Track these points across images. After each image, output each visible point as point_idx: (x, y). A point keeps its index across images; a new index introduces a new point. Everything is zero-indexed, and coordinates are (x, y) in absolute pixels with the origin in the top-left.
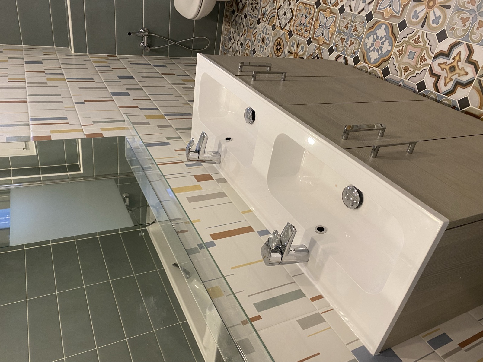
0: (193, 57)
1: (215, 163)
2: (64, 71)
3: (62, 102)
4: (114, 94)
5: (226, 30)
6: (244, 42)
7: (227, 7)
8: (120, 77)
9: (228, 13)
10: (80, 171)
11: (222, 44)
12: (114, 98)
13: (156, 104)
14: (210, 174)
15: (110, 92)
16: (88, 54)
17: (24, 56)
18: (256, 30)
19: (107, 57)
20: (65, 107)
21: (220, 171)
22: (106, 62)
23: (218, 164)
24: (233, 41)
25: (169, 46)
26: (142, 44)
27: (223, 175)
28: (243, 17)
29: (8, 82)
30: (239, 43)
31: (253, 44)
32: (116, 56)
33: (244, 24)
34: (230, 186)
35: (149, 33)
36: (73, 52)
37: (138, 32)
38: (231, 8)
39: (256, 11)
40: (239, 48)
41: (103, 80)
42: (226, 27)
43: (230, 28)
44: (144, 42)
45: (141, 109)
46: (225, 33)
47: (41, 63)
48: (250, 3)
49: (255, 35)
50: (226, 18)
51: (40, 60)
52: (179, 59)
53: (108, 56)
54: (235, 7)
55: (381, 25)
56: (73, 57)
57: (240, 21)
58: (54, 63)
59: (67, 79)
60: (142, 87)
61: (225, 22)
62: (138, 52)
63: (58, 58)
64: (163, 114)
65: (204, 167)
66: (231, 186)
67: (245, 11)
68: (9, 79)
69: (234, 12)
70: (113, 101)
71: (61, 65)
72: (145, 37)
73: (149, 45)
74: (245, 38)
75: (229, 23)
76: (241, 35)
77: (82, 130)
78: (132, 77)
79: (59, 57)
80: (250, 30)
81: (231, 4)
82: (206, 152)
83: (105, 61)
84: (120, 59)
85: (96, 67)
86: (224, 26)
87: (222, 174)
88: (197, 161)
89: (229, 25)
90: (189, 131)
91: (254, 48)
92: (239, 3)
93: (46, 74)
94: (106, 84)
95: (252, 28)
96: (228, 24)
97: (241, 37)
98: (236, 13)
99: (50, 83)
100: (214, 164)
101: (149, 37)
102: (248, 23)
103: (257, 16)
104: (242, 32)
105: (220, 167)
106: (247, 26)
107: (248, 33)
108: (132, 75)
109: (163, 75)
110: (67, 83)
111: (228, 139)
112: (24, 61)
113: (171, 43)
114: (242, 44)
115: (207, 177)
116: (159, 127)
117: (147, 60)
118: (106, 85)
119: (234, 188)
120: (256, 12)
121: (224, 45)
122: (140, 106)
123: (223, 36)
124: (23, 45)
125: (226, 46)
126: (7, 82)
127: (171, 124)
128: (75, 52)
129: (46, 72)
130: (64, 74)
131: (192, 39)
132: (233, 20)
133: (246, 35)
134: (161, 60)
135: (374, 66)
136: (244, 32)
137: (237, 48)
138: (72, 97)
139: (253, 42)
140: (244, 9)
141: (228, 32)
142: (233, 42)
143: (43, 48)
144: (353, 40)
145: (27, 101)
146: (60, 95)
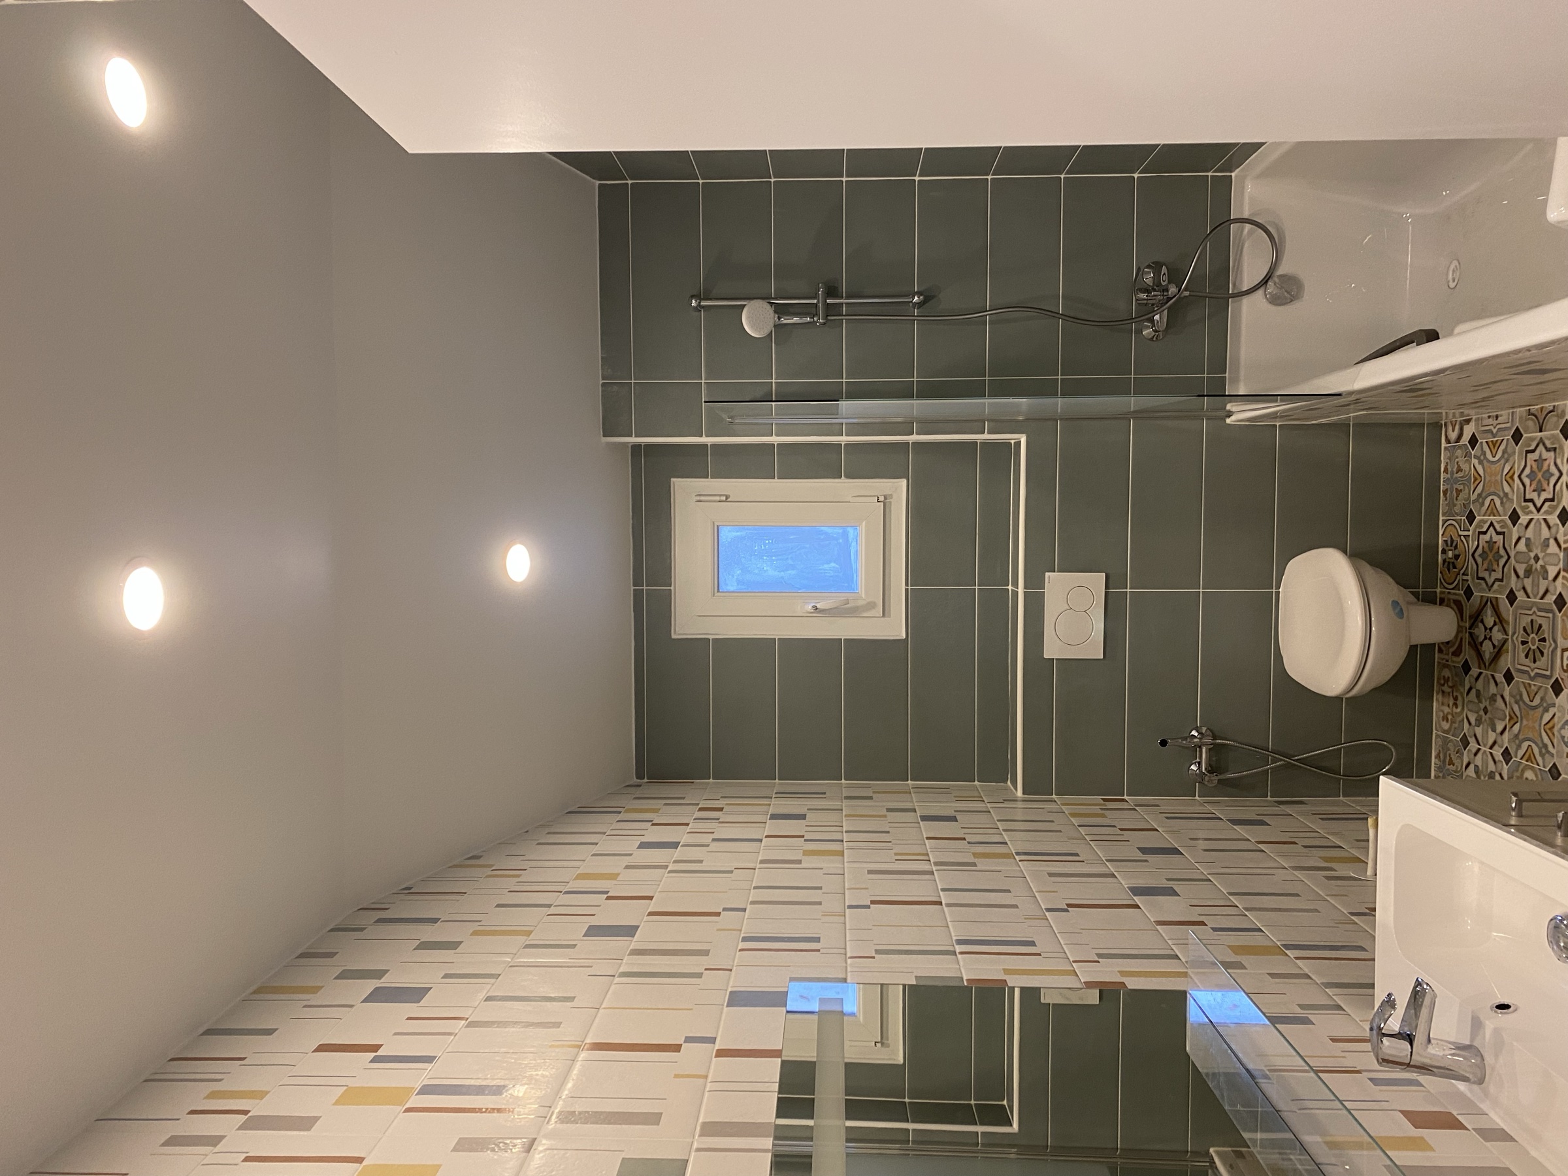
0: (1344, 796)
1: (1465, 1079)
2: (1006, 837)
3: (1016, 906)
4: (1137, 891)
5: (1445, 718)
6: (1515, 747)
7: (1442, 656)
8: (1144, 850)
9: (1446, 673)
10: (1011, 1125)
11: (1438, 756)
12: (1138, 900)
13: (1254, 919)
14: (1455, 1113)
15: (1126, 886)
16: (1054, 796)
17: (916, 804)
18: (1552, 711)
19: (1102, 802)
20: (1025, 919)
21: (1484, 1106)
22: (1103, 816)
23: (1475, 1087)
24: (1473, 746)
25: (1272, 768)
26: (1193, 767)
27: (1498, 1120)
28: (1500, 677)
29: (896, 860)
30: (1498, 753)
31: (1548, 752)
32: (1123, 800)
33: (1507, 698)
34: (1528, 1153)
35: (1215, 737)
36: (1019, 793)
37: (1185, 739)
38: (1455, 659)
39: (1544, 659)
40: (1499, 765)
41: (1104, 859)
42: (1446, 710)
43: (1459, 710)
44: (1200, 763)
45: (1215, 929)
46: (1446, 726)
47: (954, 819)
48: (1520, 639)
49: (1550, 725)
50: (1443, 685)
51: (951, 813)
52: (1302, 803)
53: (1104, 800)
54: (1468, 654)
56: (1020, 805)
57: (1493, 689)
58: (981, 820)
59: (1018, 854)
60: (1208, 876)
61: (1440, 696)
62: (1186, 788)
63: (987, 807)
64: (1279, 943)
65: (1429, 1092)
66: (1533, 1153)
67: (1506, 662)
68: (896, 854)
69: (1466, 668)
70: (1137, 907)
71: (998, 823)
72: (1204, 750)
73: (1212, 769)
74: (1517, 736)
75: (1456, 699)
76: (1499, 728)
77: (1074, 971)
78: (1175, 851)
79: (989, 805)
80: (1531, 712)
81: (1455, 647)
82: (1432, 1041)
83: (1101, 812)
84: (1137, 808)
85: (1080, 826)
86: (1438, 707)
87: (1492, 1115)
88: (1408, 1065)
89: (1456, 705)
90: (1369, 991)
91: (1554, 764)
92: (1481, 643)
93: (969, 843)
94: (1111, 867)
95: (1535, 707)
96: (1451, 702)
97: (1502, 733)
98: (1475, 671)
99: (982, 864)
100: (1461, 1086)
101: (1215, 750)
102: (1521, 695)
103: (1548, 673)
104: (1504, 720)
105: (1486, 1094)
106: (1517, 702)
107: (1525, 722)
108: (1177, 846)
109: (1261, 846)
110: (1020, 863)
111: (1503, 1007)
112: (919, 815)
113: (1274, 760)
114: (1506, 754)
116: (1272, 975)
117: (1209, 808)
118: (1112, 869)
119: (1541, 1160)
120: (1542, 662)
121: (1444, 761)
122: (1211, 922)
123: (1437, 736)
124: (909, 782)
125: (1451, 763)
126: (894, 861)
127: (1307, 971)
128: (1024, 793)
129: (969, 838)
130: (1009, 843)
131: (1340, 749)
132: (1467, 688)
133: (1516, 727)
134: (1250, 808)
136: (1511, 718)
137: (1491, 767)
138: (1036, 894)
139: (1545, 746)
140: (1502, 659)
141: (1453, 722)
142: (1474, 750)
143: (954, 786)
145: (941, 902)
146: (1009, 891)
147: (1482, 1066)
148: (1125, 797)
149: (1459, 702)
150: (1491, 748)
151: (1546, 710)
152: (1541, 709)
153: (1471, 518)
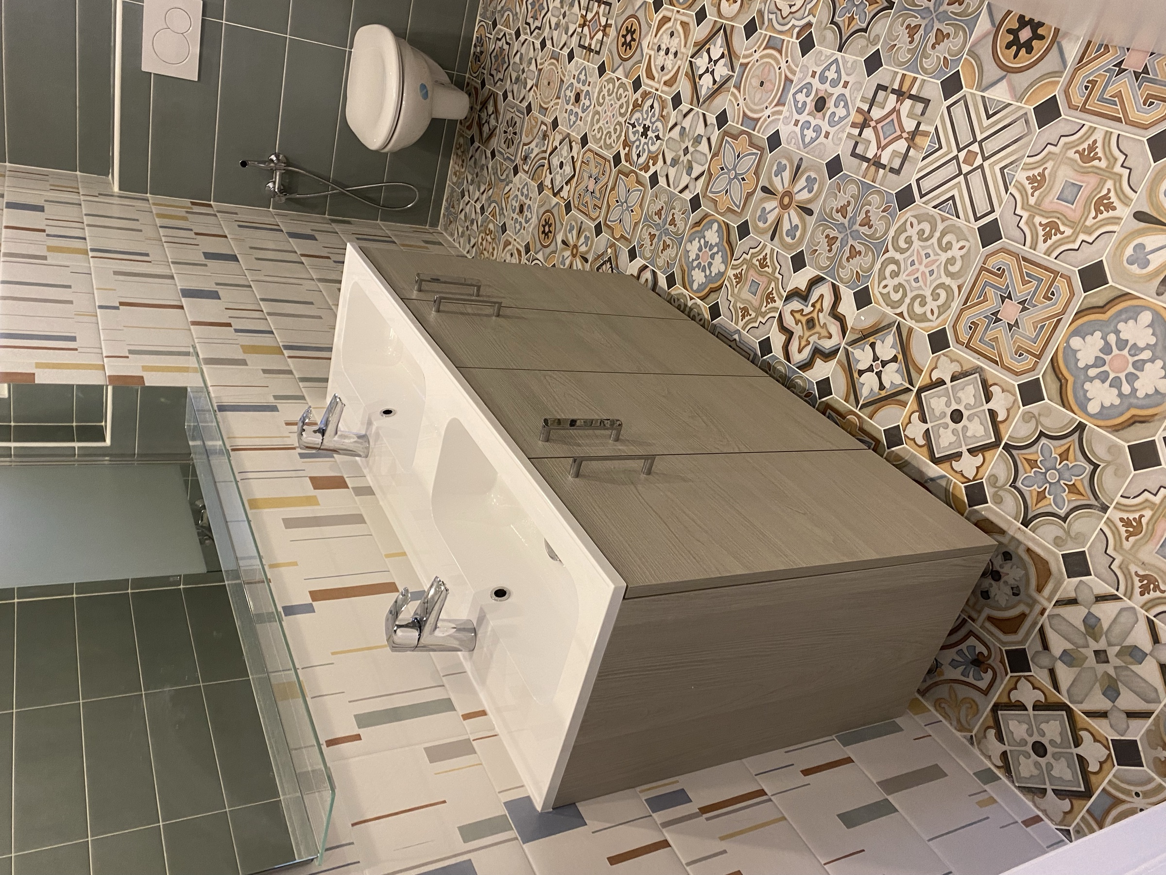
0: (381, 220)
1: (359, 456)
2: (87, 233)
3: (71, 302)
4: (188, 293)
5: (455, 174)
6: (487, 205)
7: (461, 127)
8: (208, 256)
9: (461, 141)
10: (105, 441)
11: (447, 200)
12: (184, 301)
13: (272, 323)
14: (345, 476)
15: (179, 288)
16: (148, 195)
17: (6, 189)
18: (511, 185)
19: (190, 205)
20: (75, 315)
21: (366, 471)
22: (185, 219)
23: (364, 459)
24: (466, 198)
25: (331, 194)
26: (271, 185)
27: (370, 481)
28: (489, 155)
30: (478, 206)
31: (503, 213)
32: (210, 206)
33: (490, 169)
34: (378, 502)
35: (288, 164)
36: (116, 188)
37: (264, 162)
38: (467, 131)
39: (513, 147)
40: (477, 215)
41: (170, 260)
42: (457, 168)
43: (463, 170)
44: (274, 183)
45: (236, 331)
46: (455, 179)
47: (41, 209)
48: (504, 129)
49: (507, 196)
50: (458, 149)
51: (40, 202)
52: (349, 223)
53: (193, 203)
54: (475, 130)
55: (711, 223)
56: (116, 201)
57: (483, 161)
58: (70, 212)
59: (93, 250)
60: (251, 283)
61: (455, 157)
62: (262, 200)
63: (80, 199)
64: (281, 344)
65: (336, 462)
66: (381, 503)
67: (494, 143)
69: (472, 141)
70: (182, 307)
71: (85, 217)
72: (278, 173)
73: (285, 189)
74: (490, 197)
75: (463, 161)
76: (482, 191)
77: (104, 366)
78: (234, 258)
79: (82, 198)
80: (500, 183)
81: (469, 123)
82: (339, 433)
83: (184, 214)
84: (218, 214)
85: (161, 227)
86: (453, 165)
87: (368, 478)
88: (319, 449)
89: (462, 166)
90: (323, 384)
91: (505, 223)
92: (484, 124)
93: (48, 235)
94: (173, 269)
95: (502, 181)
96: (460, 163)
97: (483, 193)
98: (477, 144)
99: (53, 258)
100: (357, 458)
101: (288, 175)
102: (497, 169)
103: (513, 158)
104: (485, 184)
105: (368, 463)
106: (494, 174)
107: (495, 190)
108: (236, 253)
109: (303, 259)
110: (91, 260)
111: (388, 412)
112: (5, 201)
113: (333, 189)
114: (482, 208)
115: (338, 483)
116: (265, 371)
117: (278, 220)
118: (173, 271)
119: (384, 507)
120: (512, 150)
121: (450, 204)
122: (237, 324)
123: (449, 185)
124: (7, 164)
125: (453, 207)
127: (292, 367)
128: (120, 189)
129: (49, 231)
130: (87, 238)
131: (382, 186)
132: (470, 155)
133: (491, 191)
134: (306, 223)
135: (698, 297)
136: (489, 185)
137: (473, 216)
138: (95, 291)
139: (503, 209)
140: (492, 140)
141: (459, 178)
142: (466, 201)
143: (54, 173)
144: (668, 242)
146: (69, 287)
147: (368, 448)
148: (212, 203)
149: (465, 164)
150: (475, 202)
151: (507, 185)
152: (505, 183)
153: (495, 24)
